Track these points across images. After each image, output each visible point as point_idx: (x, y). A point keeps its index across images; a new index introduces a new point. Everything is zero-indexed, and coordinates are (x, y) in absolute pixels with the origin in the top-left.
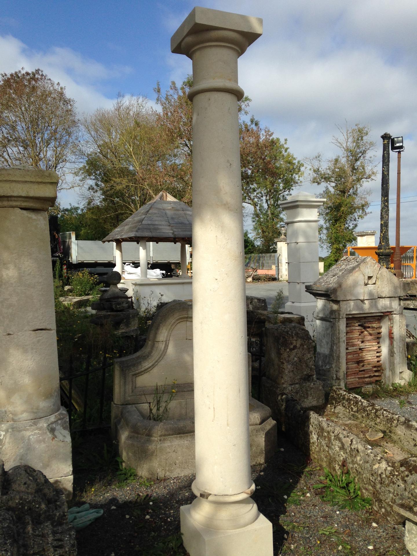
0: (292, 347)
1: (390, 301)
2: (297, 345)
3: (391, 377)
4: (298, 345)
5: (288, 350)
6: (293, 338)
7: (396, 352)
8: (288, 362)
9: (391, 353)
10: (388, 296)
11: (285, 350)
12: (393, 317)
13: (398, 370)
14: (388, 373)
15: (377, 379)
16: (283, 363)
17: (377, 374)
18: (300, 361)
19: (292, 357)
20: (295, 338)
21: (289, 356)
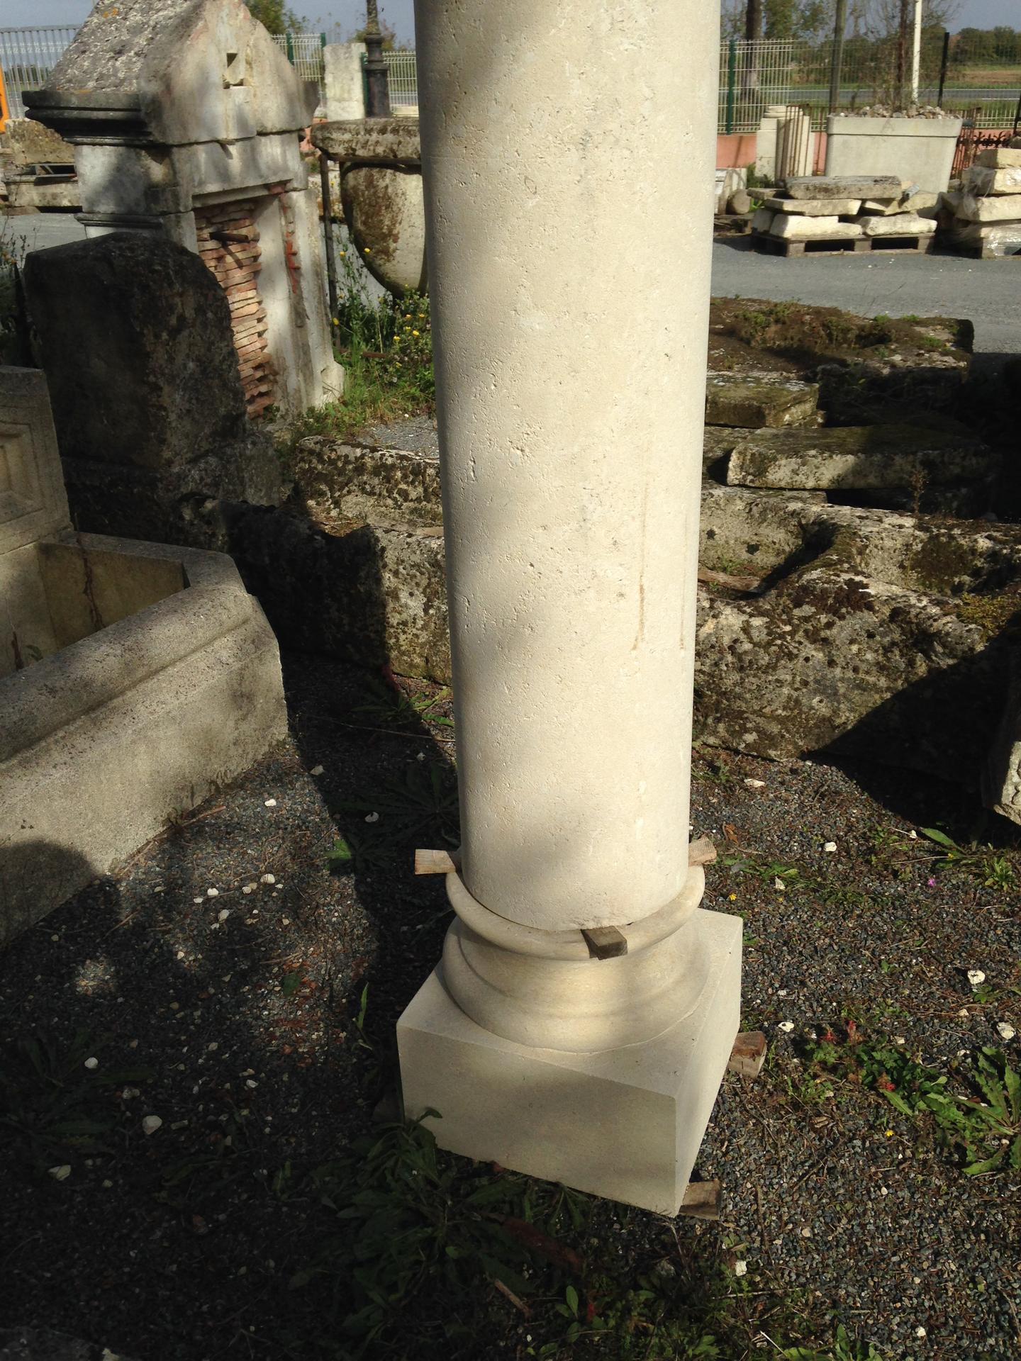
0: (173, 321)
1: (283, 144)
2: (187, 315)
3: (303, 390)
4: (190, 313)
5: (165, 336)
6: (171, 285)
7: (308, 312)
8: (171, 380)
9: (298, 316)
10: (278, 127)
11: (157, 336)
12: (290, 198)
13: (318, 367)
14: (294, 380)
15: (265, 402)
16: (157, 388)
17: (263, 388)
18: (204, 372)
19: (180, 359)
20: (178, 288)
21: (171, 360)
